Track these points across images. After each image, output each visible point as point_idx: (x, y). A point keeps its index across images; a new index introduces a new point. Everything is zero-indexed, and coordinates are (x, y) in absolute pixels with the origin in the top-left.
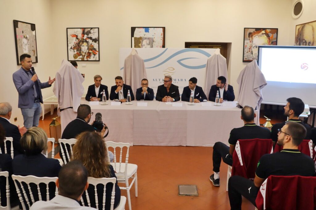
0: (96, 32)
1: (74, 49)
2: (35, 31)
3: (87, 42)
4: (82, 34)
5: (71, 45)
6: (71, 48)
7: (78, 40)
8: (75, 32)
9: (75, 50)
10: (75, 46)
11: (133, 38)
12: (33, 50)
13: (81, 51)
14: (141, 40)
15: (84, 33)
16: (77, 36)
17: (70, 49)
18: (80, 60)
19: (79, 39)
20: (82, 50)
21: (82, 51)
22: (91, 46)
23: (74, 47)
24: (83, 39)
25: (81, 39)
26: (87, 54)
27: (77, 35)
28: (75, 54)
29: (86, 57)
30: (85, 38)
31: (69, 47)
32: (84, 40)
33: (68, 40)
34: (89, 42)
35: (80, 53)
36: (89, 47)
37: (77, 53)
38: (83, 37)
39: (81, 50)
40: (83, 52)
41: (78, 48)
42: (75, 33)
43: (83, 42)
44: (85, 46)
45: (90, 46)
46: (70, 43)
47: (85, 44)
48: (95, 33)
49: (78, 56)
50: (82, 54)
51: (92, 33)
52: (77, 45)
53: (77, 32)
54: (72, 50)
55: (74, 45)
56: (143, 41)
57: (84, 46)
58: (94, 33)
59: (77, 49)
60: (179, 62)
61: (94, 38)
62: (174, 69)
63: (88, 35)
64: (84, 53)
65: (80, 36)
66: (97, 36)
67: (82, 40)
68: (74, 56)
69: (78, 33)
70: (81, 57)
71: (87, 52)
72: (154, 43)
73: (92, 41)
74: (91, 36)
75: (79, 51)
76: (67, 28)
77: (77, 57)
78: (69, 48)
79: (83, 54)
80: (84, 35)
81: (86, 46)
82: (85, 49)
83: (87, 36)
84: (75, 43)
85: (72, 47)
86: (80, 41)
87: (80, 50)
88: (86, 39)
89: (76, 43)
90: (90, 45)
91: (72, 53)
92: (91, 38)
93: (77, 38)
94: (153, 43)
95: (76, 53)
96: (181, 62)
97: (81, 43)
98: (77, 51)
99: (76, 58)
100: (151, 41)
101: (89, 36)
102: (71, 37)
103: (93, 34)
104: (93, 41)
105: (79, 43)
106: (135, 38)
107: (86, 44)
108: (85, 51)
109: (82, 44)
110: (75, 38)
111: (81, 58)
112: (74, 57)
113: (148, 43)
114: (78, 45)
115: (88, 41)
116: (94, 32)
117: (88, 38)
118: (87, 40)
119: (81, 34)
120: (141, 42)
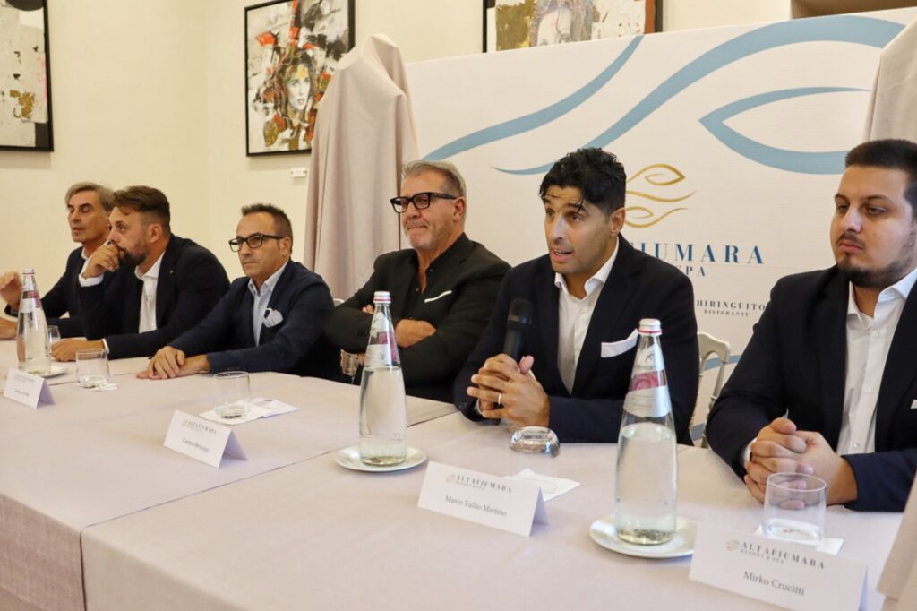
0: (339, 10)
1: (265, 102)
2: (41, 11)
3: (308, 60)
4: (292, 29)
5: (258, 83)
6: (258, 97)
7: (281, 56)
8: (270, 22)
9: (270, 105)
10: (268, 85)
11: (491, 12)
12: (13, 94)
13: (289, 108)
14: (528, 17)
15: (297, 23)
16: (275, 38)
17: (255, 101)
18: (285, 147)
19: (282, 51)
20: (292, 100)
21: (292, 107)
22: (322, 78)
23: (268, 90)
24: (297, 50)
25: (287, 52)
26: (307, 119)
27: (275, 32)
28: (268, 123)
29: (303, 132)
30: (301, 44)
31: (250, 92)
32: (299, 55)
33: (250, 61)
34: (316, 62)
35: (285, 115)
36: (315, 82)
37: (276, 118)
38: (297, 38)
39: (287, 101)
40: (295, 111)
41: (278, 94)
42: (269, 28)
43: (295, 62)
44: (302, 80)
45: (318, 80)
46: (255, 75)
47: (302, 71)
48: (337, 15)
49: (278, 133)
50: (291, 122)
51: (328, 15)
52: (275, 79)
53: (276, 19)
54: (260, 105)
55: (265, 83)
56: (538, 21)
57: (297, 81)
58: (333, 12)
59: (275, 98)
60: (714, 122)
61: (331, 38)
62: (682, 177)
63: (311, 27)
64: (298, 115)
65: (285, 40)
66: (345, 26)
67: (292, 57)
68: (267, 133)
69: (279, 22)
70: (287, 134)
71: (308, 110)
72: (594, 25)
73: (324, 53)
74: (324, 28)
75: (280, 106)
76: (247, 9)
77: (276, 138)
78: (252, 95)
79: (296, 122)
80: (299, 31)
81: (306, 80)
82: (301, 94)
83: (309, 33)
84: (269, 70)
85: (261, 93)
86: (286, 61)
87: (284, 101)
88: (305, 48)
89: (272, 71)
90: (318, 72)
91: (260, 119)
92: (320, 41)
93: (277, 49)
94: (589, 29)
95: (270, 117)
96: (732, 123)
97: (288, 70)
98: (275, 108)
99: (272, 143)
100: (583, 14)
101: (316, 33)
102: (257, 44)
103: (330, 18)
104: (327, 56)
105: (282, 70)
106: (503, 11)
107: (306, 69)
108: (301, 107)
109: (291, 74)
110: (269, 49)
111: (287, 140)
112: (266, 137)
113: (568, 32)
114: (280, 81)
115: (313, 57)
116: (334, 8)
117: (312, 39)
118: (310, 53)
119: (289, 25)
120: (532, 31)
